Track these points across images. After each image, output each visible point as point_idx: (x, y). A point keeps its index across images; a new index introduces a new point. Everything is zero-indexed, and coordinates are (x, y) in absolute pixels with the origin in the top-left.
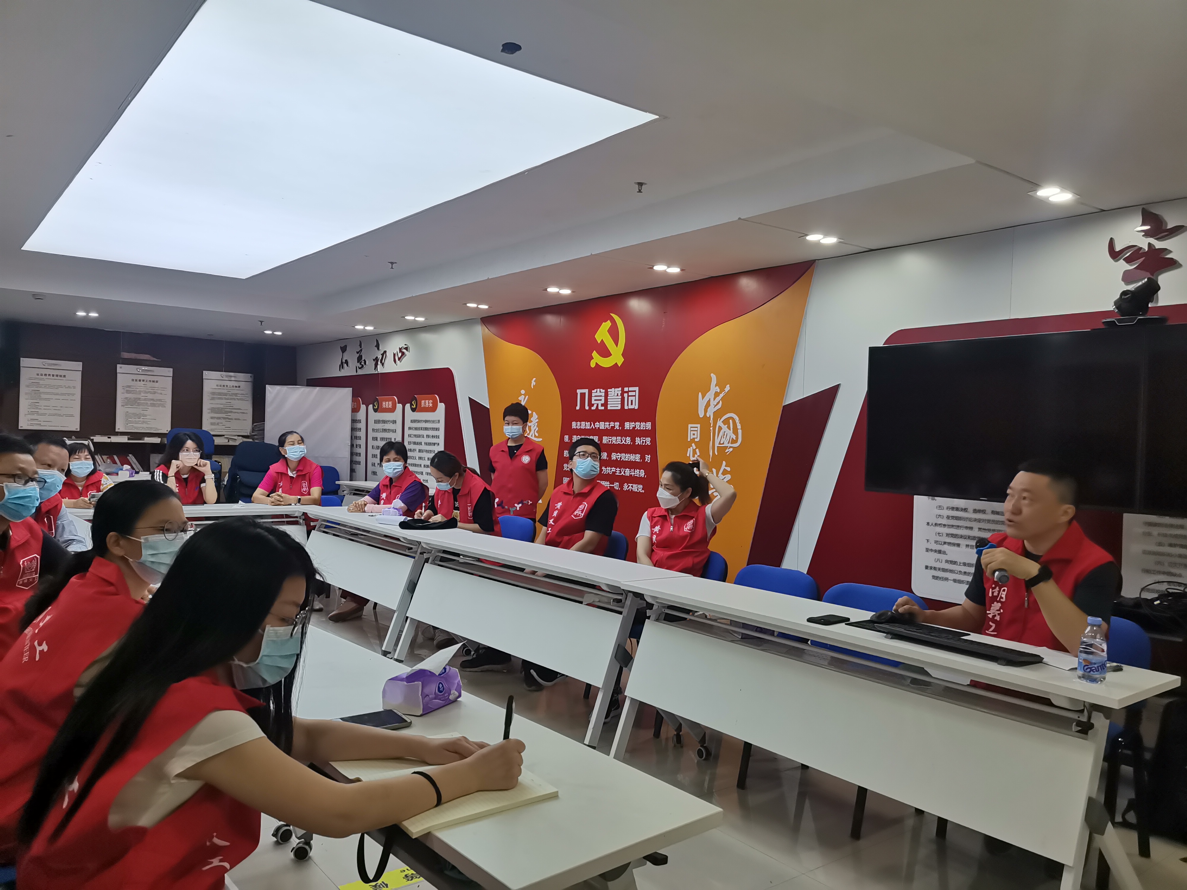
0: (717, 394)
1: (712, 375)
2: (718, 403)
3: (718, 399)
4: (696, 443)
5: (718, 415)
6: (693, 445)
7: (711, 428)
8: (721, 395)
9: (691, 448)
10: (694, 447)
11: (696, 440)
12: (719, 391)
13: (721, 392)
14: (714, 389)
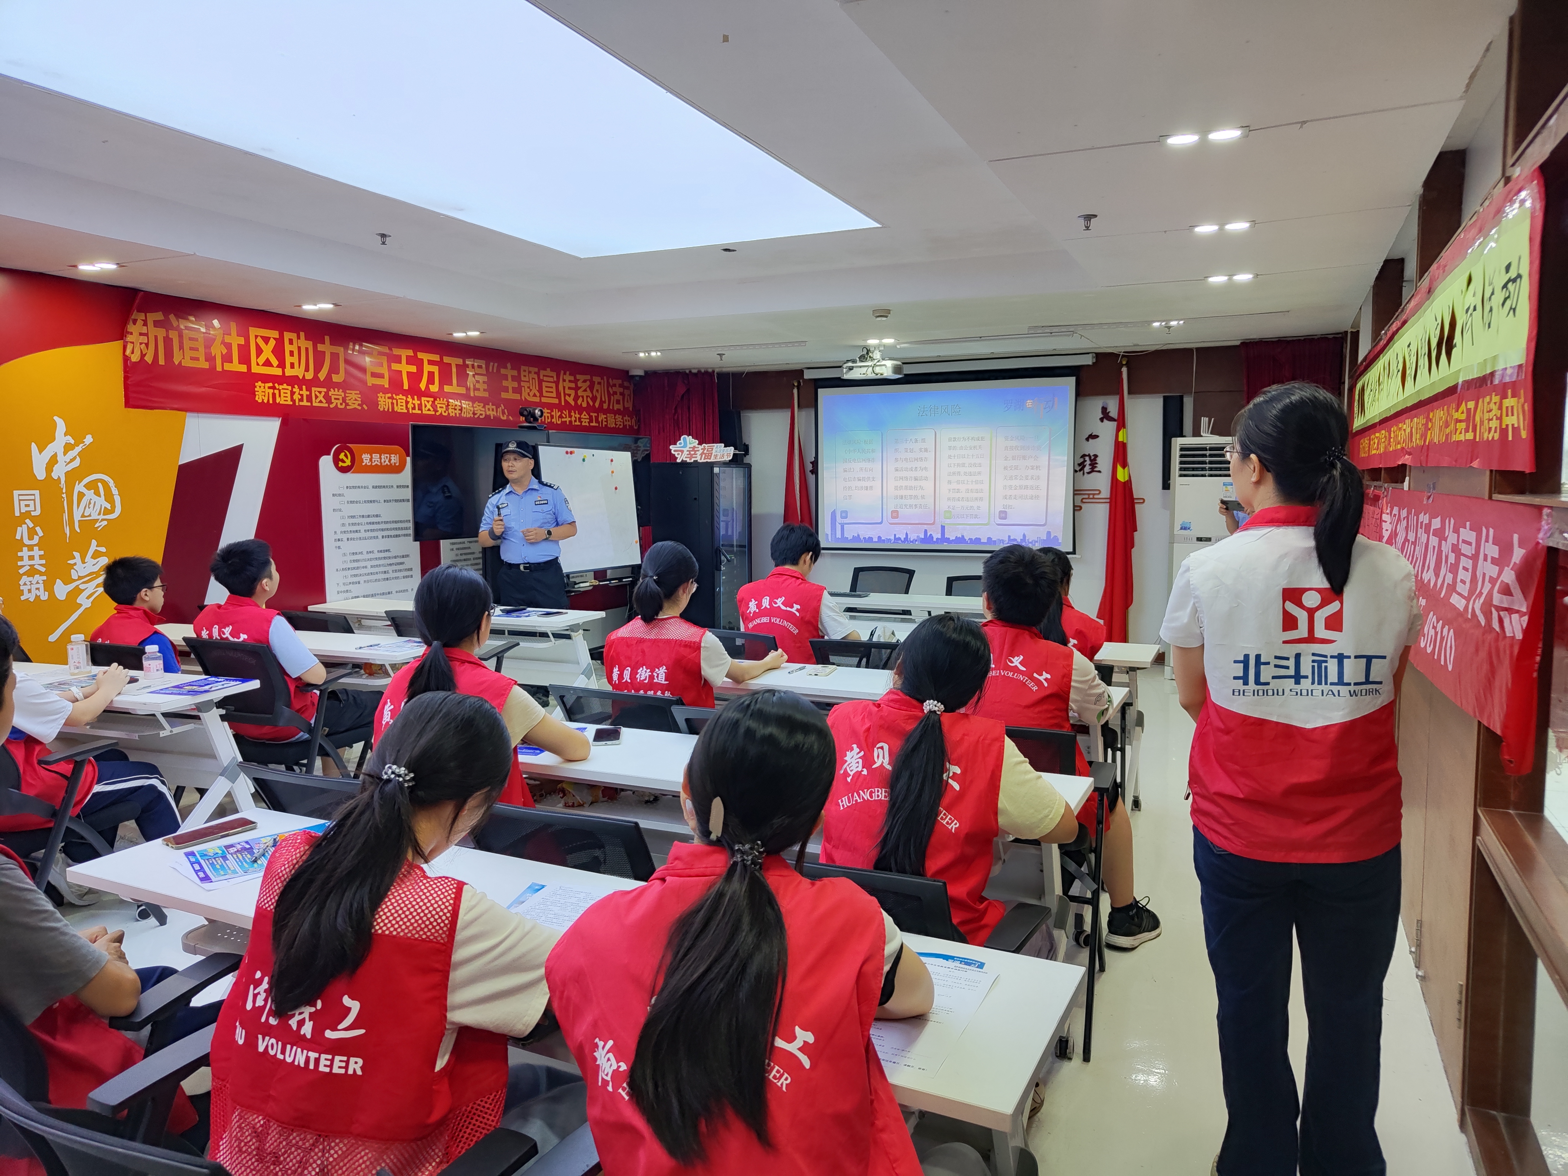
0: (68, 448)
1: (56, 418)
2: (72, 460)
3: (72, 454)
4: (33, 519)
5: (73, 476)
6: (27, 521)
7: (64, 496)
8: (78, 449)
9: (24, 526)
10: (31, 525)
11: (33, 514)
12: (72, 442)
13: (76, 444)
14: (61, 437)
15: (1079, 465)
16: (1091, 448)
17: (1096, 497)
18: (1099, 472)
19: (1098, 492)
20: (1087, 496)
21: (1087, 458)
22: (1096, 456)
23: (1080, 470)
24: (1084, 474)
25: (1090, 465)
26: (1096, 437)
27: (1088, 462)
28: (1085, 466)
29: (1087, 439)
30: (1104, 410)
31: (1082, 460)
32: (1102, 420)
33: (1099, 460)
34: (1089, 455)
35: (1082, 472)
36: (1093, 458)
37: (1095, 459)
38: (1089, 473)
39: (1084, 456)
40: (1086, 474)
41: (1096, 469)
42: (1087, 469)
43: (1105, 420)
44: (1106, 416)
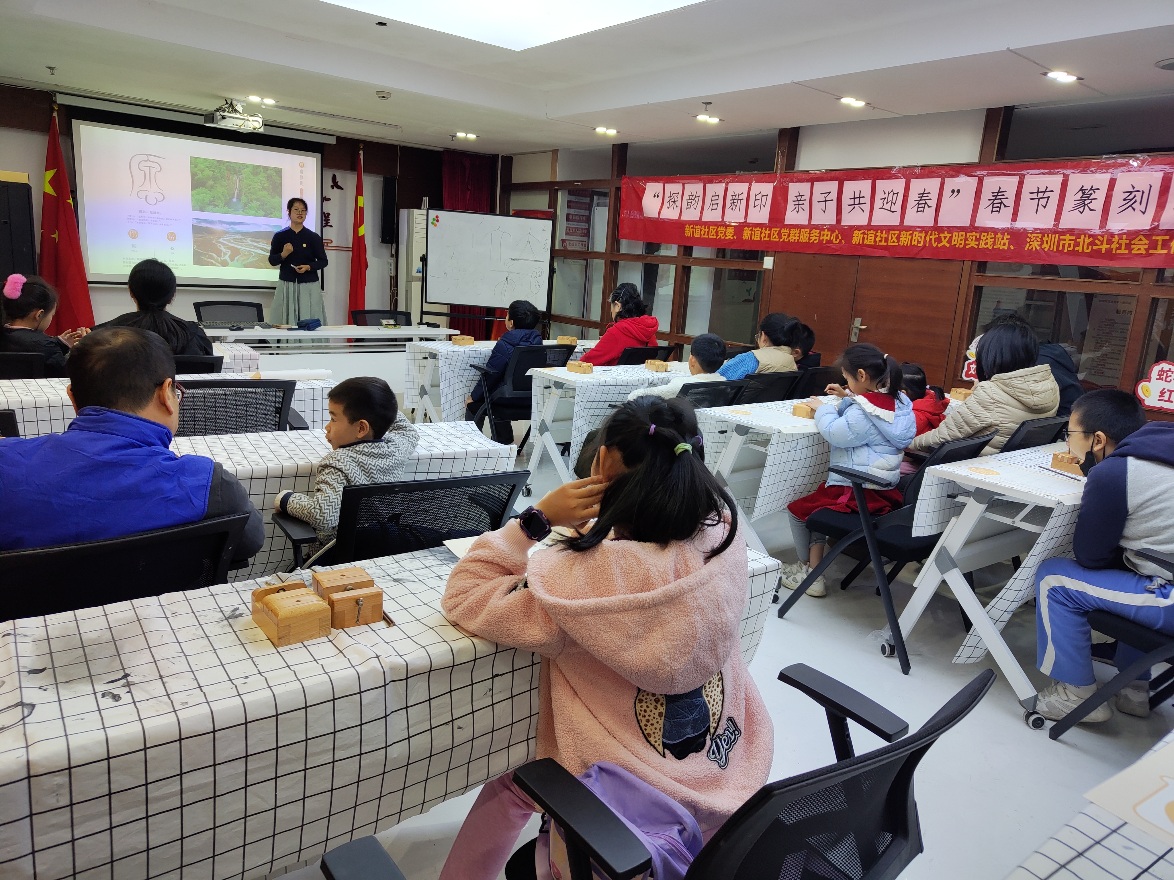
16: (325, 207)
18: (331, 226)
19: (330, 242)
22: (329, 214)
25: (325, 220)
26: (329, 199)
27: (324, 218)
29: (326, 201)
30: (334, 178)
33: (331, 217)
34: (324, 213)
36: (326, 215)
37: (328, 217)
38: (324, 226)
41: (329, 224)
42: (324, 223)
43: (335, 188)
44: (335, 185)
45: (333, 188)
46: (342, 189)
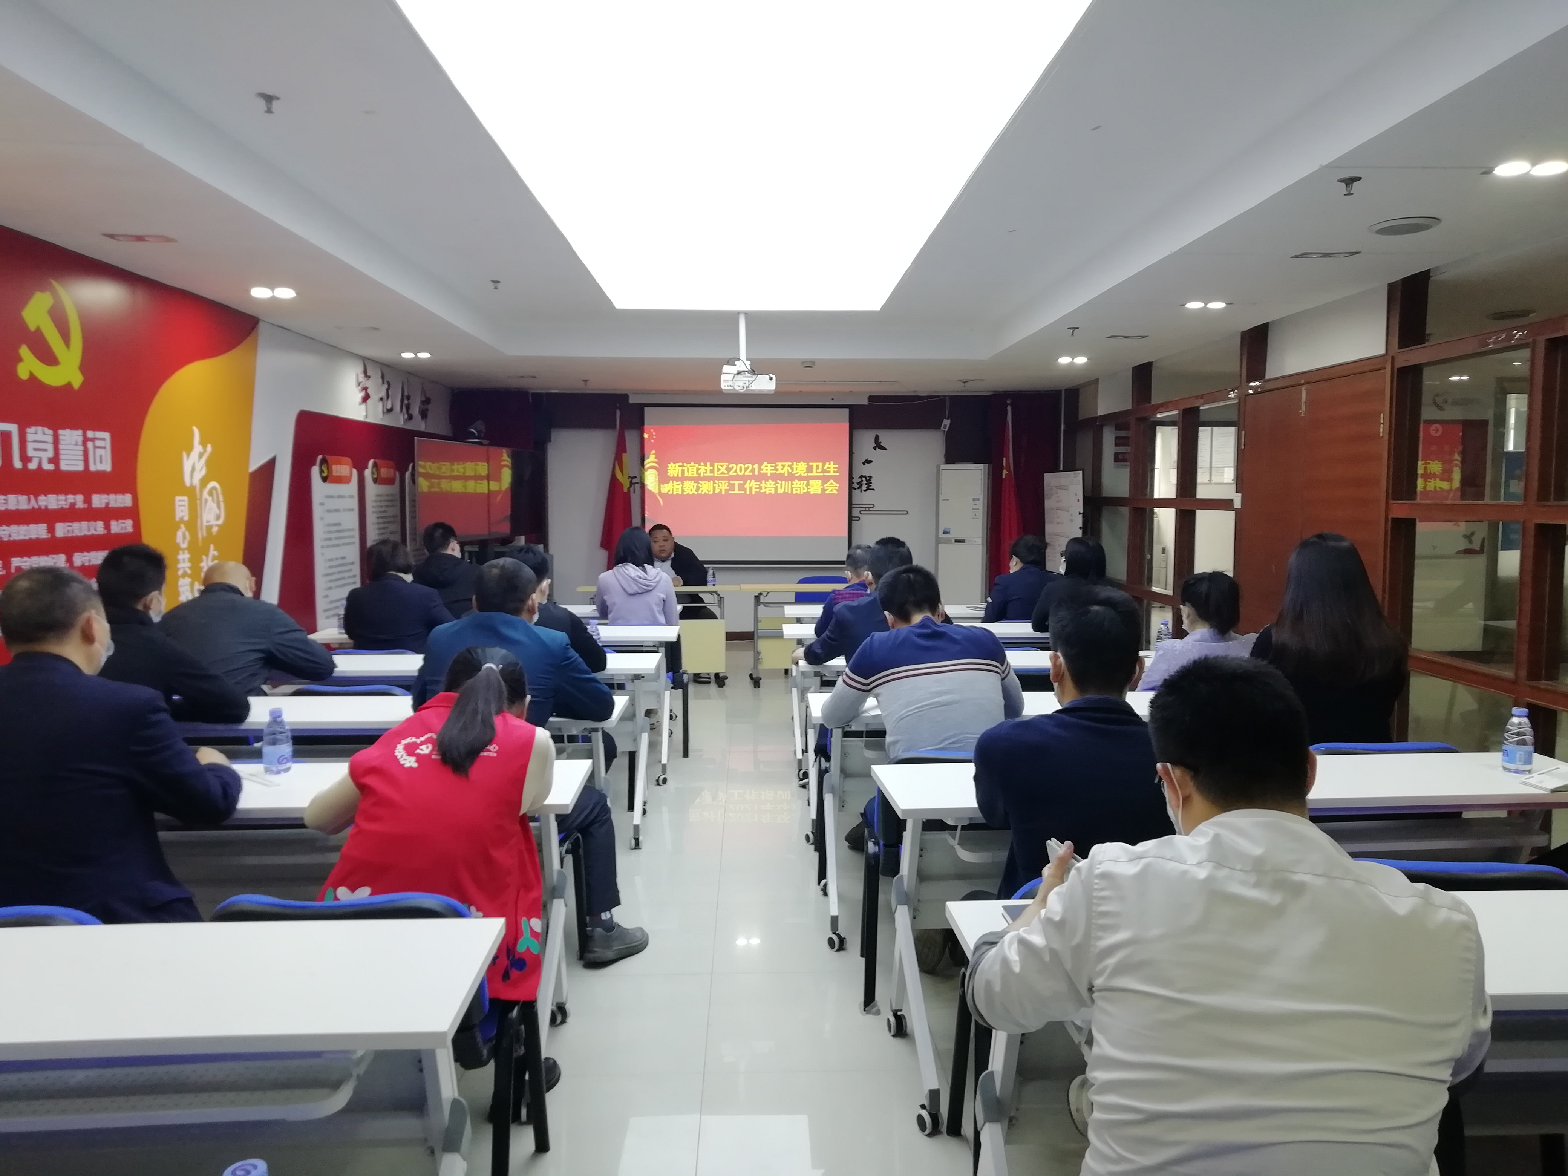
0: (200, 455)
13: (204, 453)
15: (858, 484)
16: (866, 470)
17: (871, 509)
18: (873, 490)
19: (872, 506)
20: (864, 509)
21: (864, 479)
22: (870, 477)
23: (858, 488)
24: (861, 492)
25: (866, 484)
26: (870, 462)
27: (865, 482)
28: (862, 485)
29: (864, 464)
30: (877, 438)
31: (860, 480)
32: (875, 448)
33: (873, 480)
34: (865, 477)
35: (859, 490)
36: (868, 478)
37: (870, 480)
38: (865, 491)
39: (861, 477)
40: (863, 491)
41: (871, 488)
42: (864, 487)
43: (877, 449)
44: (878, 446)
45: (875, 450)
46: (886, 449)
